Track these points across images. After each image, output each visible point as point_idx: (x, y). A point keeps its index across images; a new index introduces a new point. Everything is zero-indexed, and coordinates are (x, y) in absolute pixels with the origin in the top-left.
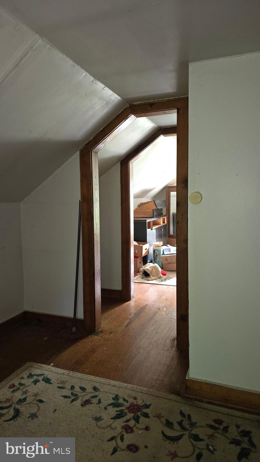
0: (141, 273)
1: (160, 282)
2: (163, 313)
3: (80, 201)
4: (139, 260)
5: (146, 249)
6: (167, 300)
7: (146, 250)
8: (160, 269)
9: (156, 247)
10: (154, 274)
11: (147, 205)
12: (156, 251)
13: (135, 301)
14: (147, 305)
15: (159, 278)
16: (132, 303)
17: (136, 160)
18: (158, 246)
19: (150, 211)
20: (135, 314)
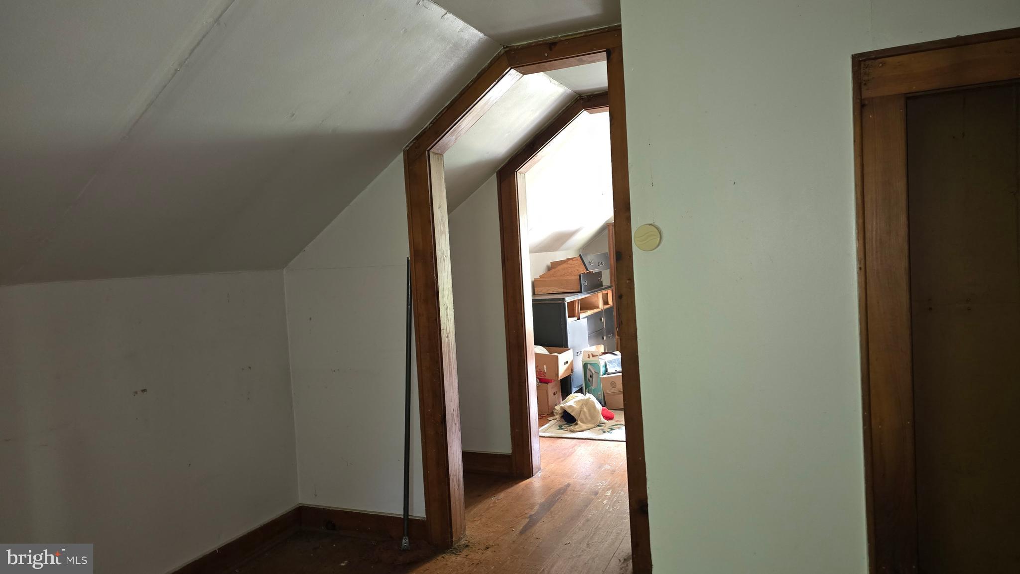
0: (557, 416)
1: (600, 434)
2: (605, 502)
3: (408, 260)
4: (552, 389)
5: (567, 362)
6: (613, 472)
7: (567, 365)
8: (599, 407)
9: (589, 357)
10: (586, 418)
11: (565, 265)
12: (589, 367)
13: (544, 478)
14: (568, 485)
15: (598, 426)
16: (536, 482)
17: (531, 167)
18: (593, 356)
19: (573, 278)
20: (542, 505)
